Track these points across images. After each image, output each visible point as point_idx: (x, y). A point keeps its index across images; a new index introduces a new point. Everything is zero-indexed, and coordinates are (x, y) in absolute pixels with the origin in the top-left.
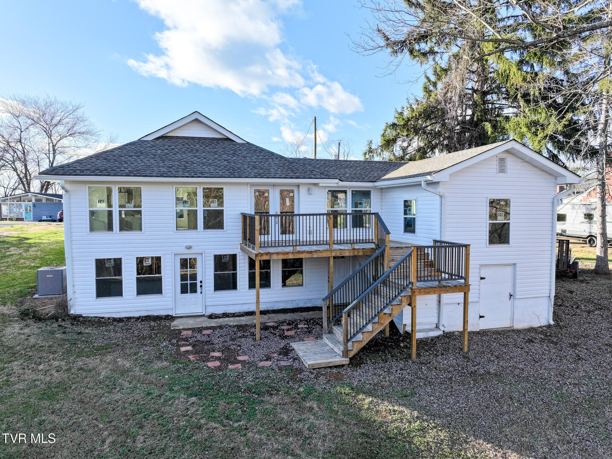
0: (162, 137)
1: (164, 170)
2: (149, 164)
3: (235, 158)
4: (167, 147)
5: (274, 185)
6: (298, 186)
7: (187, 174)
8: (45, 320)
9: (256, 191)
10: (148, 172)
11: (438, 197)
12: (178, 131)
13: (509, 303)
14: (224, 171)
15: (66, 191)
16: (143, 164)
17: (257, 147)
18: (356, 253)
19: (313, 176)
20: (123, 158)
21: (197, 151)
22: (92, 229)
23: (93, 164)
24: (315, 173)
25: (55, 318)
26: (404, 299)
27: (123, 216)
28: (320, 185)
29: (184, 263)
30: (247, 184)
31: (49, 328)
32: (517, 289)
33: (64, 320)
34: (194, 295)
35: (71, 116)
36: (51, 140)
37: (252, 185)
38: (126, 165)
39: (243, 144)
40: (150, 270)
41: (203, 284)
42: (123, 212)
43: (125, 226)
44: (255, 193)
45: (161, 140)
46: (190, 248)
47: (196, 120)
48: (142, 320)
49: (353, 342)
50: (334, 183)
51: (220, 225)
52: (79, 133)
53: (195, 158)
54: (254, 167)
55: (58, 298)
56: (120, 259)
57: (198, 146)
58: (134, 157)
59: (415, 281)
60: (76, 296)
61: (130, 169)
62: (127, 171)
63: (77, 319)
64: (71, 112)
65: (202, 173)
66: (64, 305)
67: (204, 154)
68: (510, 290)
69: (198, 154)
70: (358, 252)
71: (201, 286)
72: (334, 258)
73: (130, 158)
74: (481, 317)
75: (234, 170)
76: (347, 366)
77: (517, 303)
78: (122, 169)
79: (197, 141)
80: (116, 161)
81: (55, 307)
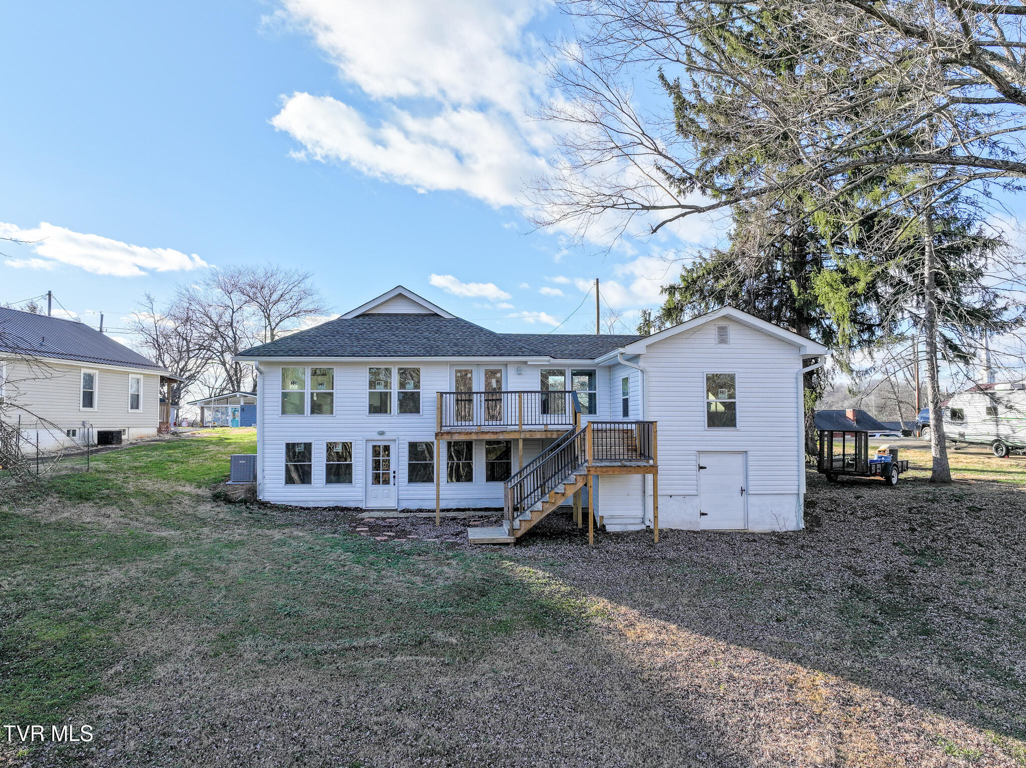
0: (363, 315)
1: (358, 349)
2: (343, 344)
3: (437, 335)
4: (366, 325)
5: (478, 364)
6: (506, 365)
7: (380, 354)
8: (235, 502)
9: (457, 371)
10: (340, 353)
11: (640, 373)
12: (381, 307)
13: (741, 499)
14: (420, 349)
15: (261, 373)
16: (336, 344)
17: (466, 322)
18: (549, 436)
19: (520, 354)
20: (318, 338)
21: (397, 329)
22: (284, 412)
23: (288, 345)
24: (524, 349)
25: (244, 501)
26: (579, 478)
27: (315, 398)
28: (529, 363)
29: (376, 451)
30: (447, 363)
31: (237, 509)
32: (750, 483)
33: (252, 504)
34: (386, 487)
35: (296, 289)
36: (269, 322)
37: (452, 364)
38: (320, 345)
39: (451, 320)
40: (339, 457)
41: (396, 475)
42: (315, 395)
43: (316, 408)
44: (456, 373)
45: (361, 318)
46: (382, 433)
47: (400, 295)
48: (329, 510)
49: (520, 521)
50: (544, 360)
51: (416, 410)
52: (305, 311)
53: (393, 337)
54: (456, 345)
55: (247, 485)
56: (310, 444)
57: (400, 324)
58: (330, 337)
59: (592, 459)
60: (266, 481)
61: (322, 349)
62: (319, 351)
63: (264, 505)
64: (296, 284)
65: (395, 352)
66: (253, 491)
67: (404, 332)
68: (741, 483)
69: (397, 332)
70: (552, 435)
71: (394, 477)
72: (525, 440)
73: (325, 339)
74: (703, 514)
75: (432, 347)
76: (513, 545)
77: (752, 500)
78: (315, 349)
79: (400, 318)
80: (310, 341)
81: (246, 492)
